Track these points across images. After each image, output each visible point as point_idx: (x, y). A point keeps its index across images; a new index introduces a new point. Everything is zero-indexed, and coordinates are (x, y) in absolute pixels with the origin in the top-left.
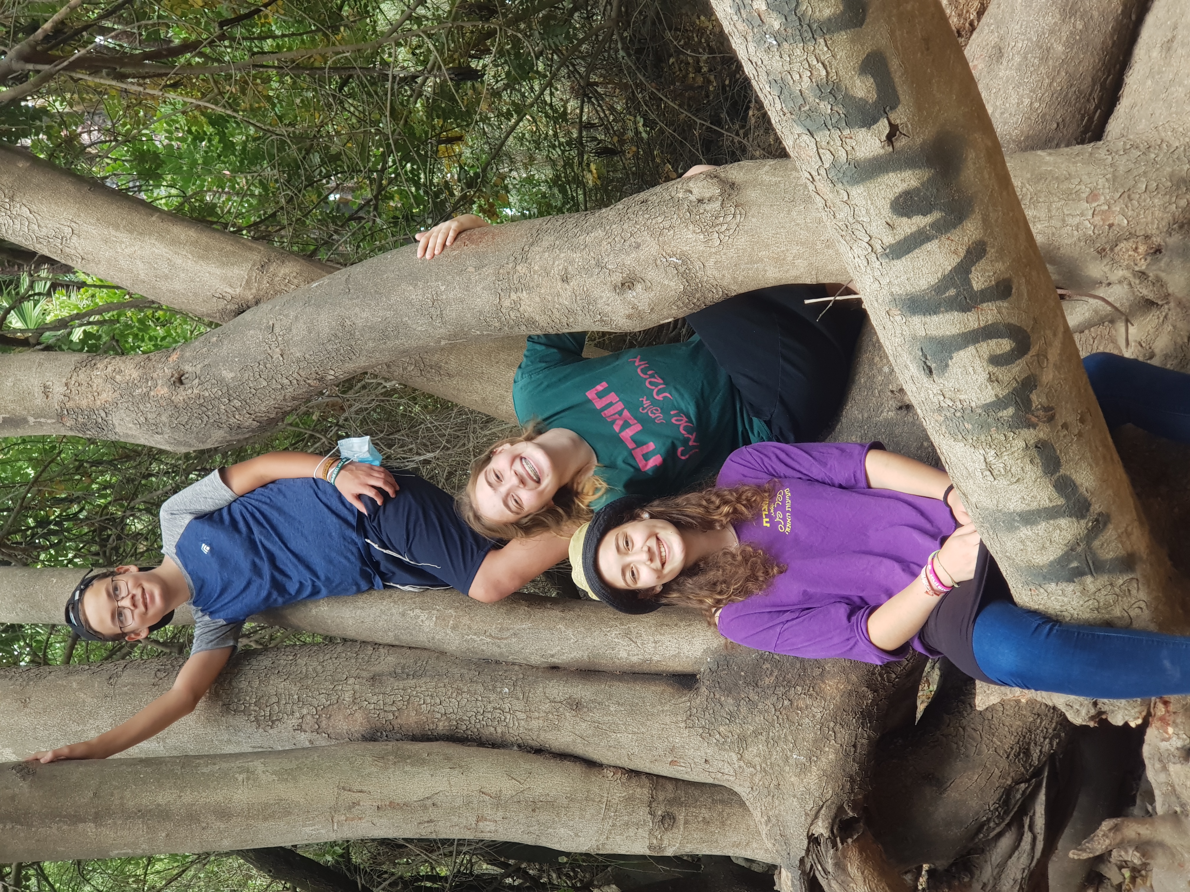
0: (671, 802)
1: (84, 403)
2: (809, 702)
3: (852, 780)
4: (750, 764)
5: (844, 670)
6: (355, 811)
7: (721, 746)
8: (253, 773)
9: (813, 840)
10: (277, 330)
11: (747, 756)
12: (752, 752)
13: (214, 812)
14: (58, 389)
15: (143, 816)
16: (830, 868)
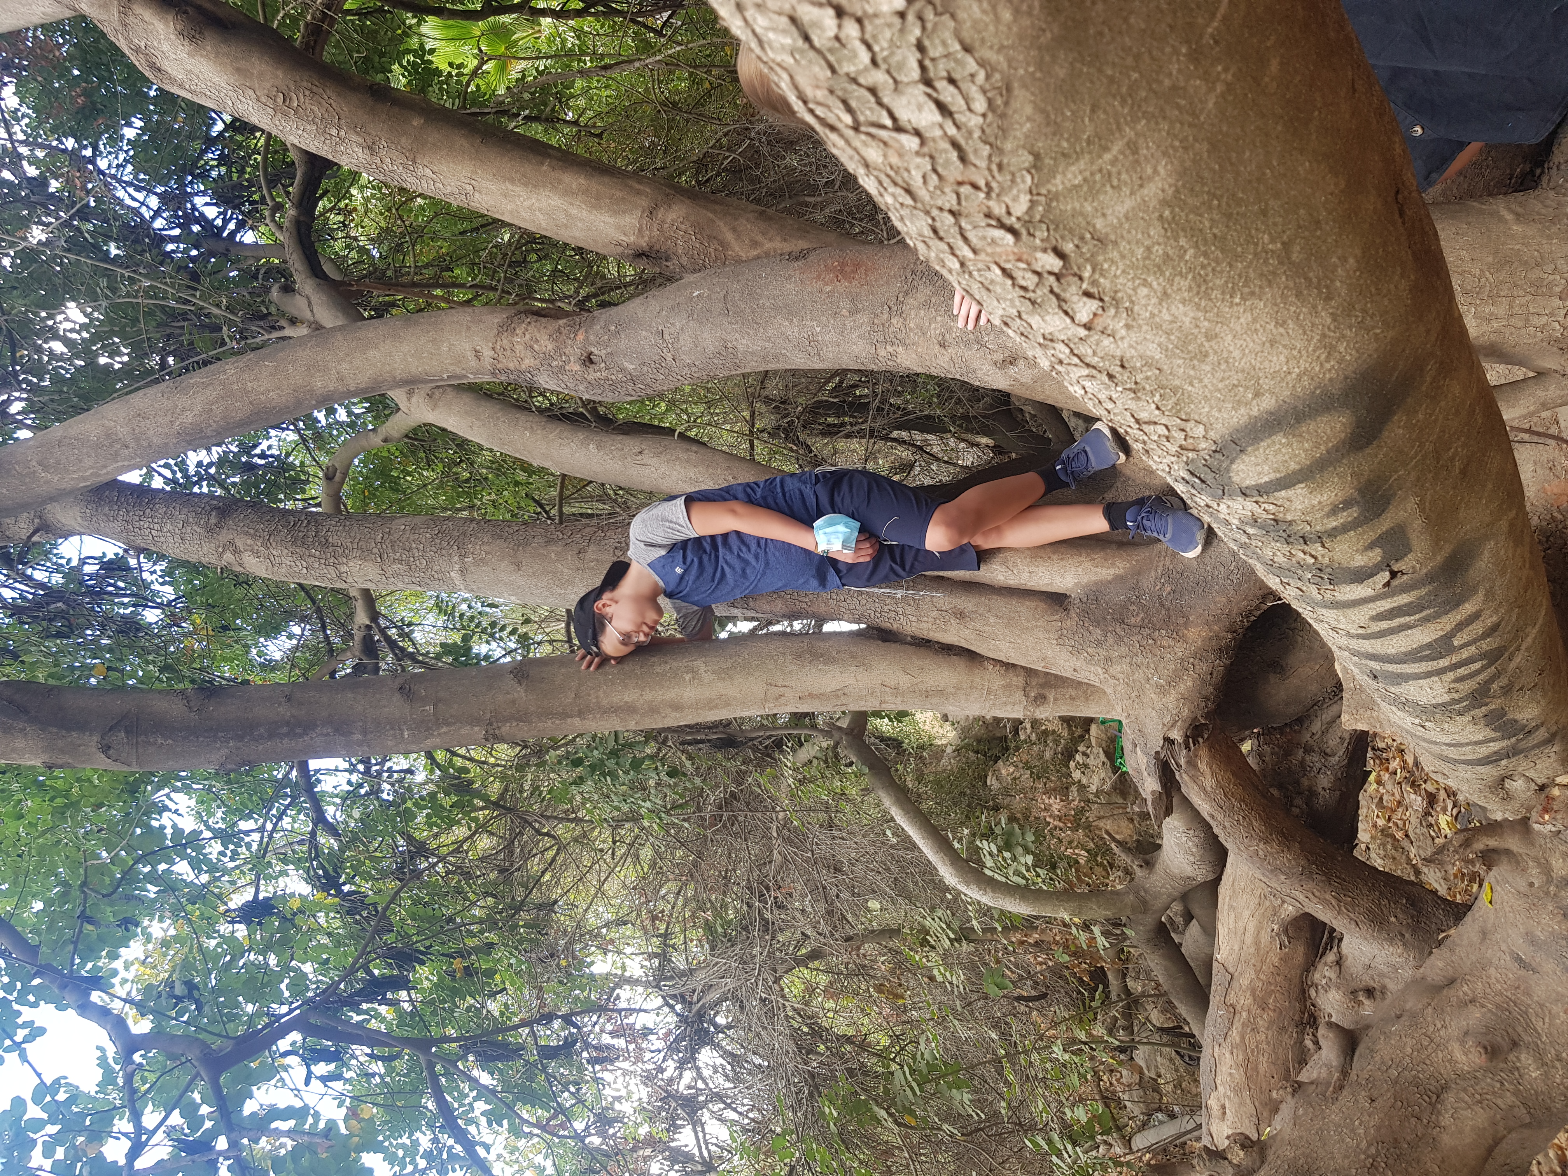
0: (1042, 686)
1: (511, 366)
2: (1172, 643)
3: (1207, 699)
4: (1114, 677)
5: (1207, 622)
6: (781, 700)
7: (1088, 663)
8: (697, 672)
9: (1168, 741)
10: (666, 337)
11: (1111, 670)
12: (1115, 669)
13: (671, 706)
14: (487, 353)
15: (615, 711)
16: (1182, 761)
